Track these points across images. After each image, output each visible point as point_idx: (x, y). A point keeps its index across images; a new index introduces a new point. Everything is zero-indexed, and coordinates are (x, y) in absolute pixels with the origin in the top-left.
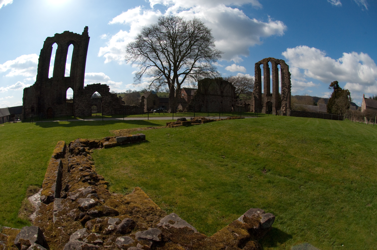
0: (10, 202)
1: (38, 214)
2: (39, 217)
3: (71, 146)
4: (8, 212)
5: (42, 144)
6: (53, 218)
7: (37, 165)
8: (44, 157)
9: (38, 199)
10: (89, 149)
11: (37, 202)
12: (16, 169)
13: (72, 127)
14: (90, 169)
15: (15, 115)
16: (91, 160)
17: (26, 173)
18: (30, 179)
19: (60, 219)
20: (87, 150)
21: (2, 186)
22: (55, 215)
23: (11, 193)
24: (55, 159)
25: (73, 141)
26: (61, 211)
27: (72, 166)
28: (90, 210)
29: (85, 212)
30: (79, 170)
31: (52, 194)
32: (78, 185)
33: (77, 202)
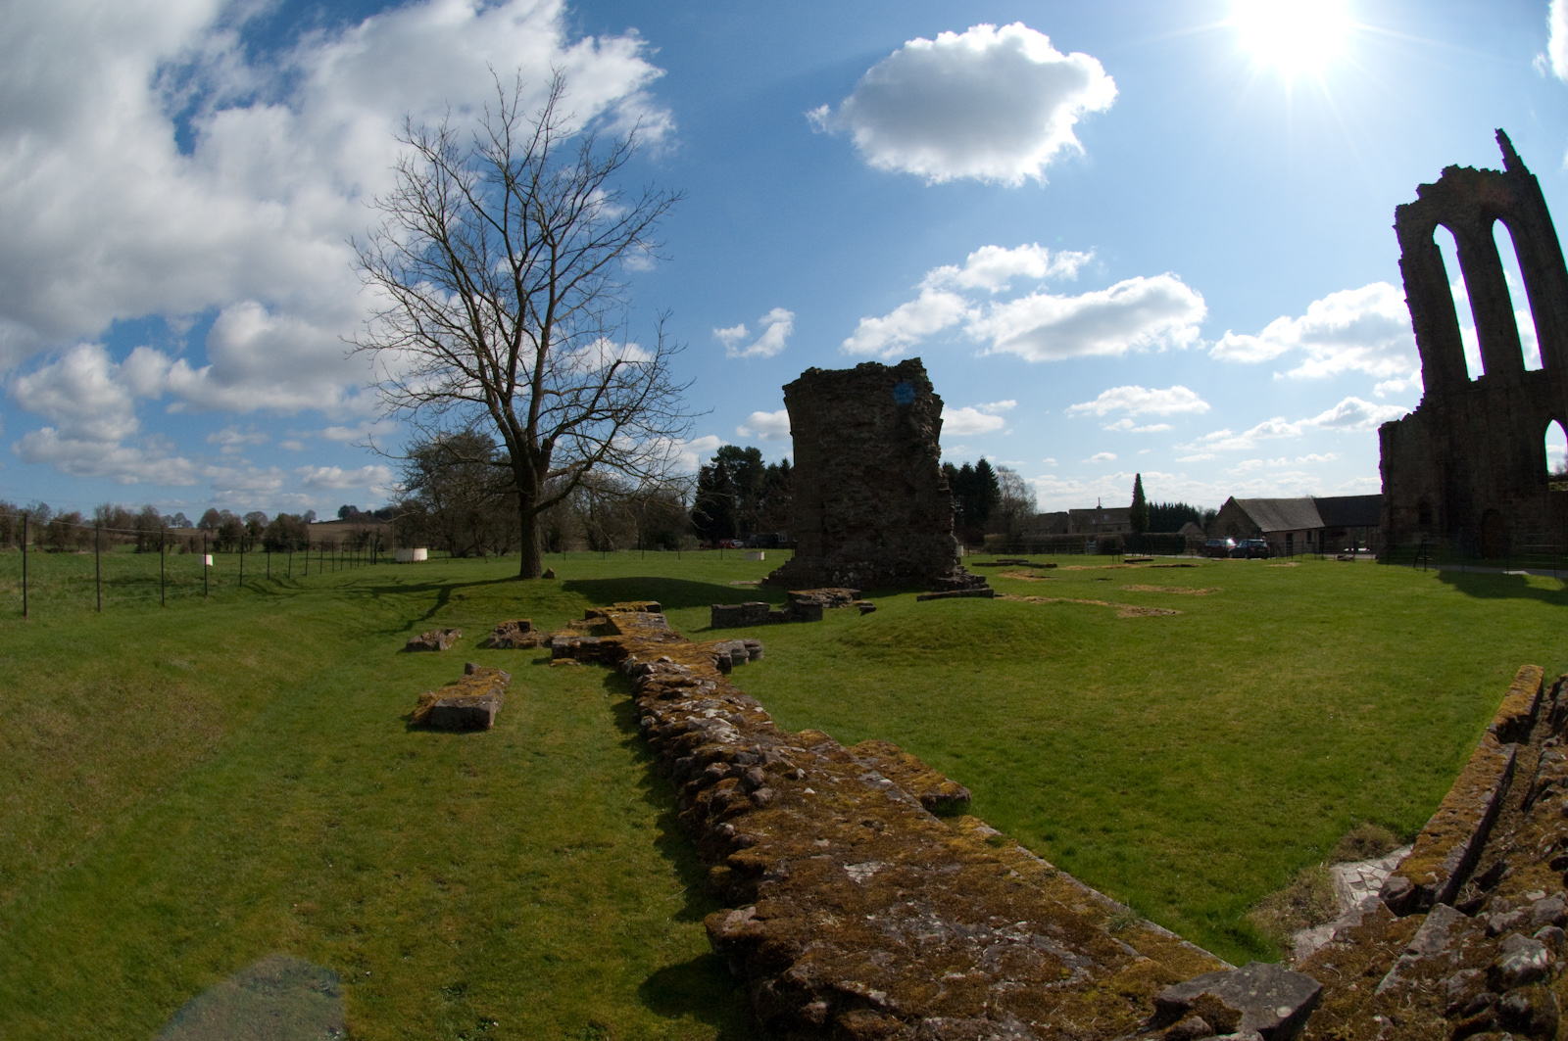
0: (1244, 855)
2: (1337, 950)
3: (1562, 696)
4: (1212, 882)
5: (1461, 664)
7: (1422, 751)
8: (1459, 722)
9: (1369, 884)
11: (1361, 895)
12: (1331, 742)
15: (1348, 531)
17: (1369, 769)
18: (1377, 797)
21: (1238, 789)
22: (1401, 966)
23: (1267, 823)
24: (1497, 743)
26: (1430, 957)
27: (1548, 783)
28: (1513, 994)
29: (1495, 994)
30: (1559, 809)
31: (1434, 882)
32: (1534, 876)
33: (1500, 943)
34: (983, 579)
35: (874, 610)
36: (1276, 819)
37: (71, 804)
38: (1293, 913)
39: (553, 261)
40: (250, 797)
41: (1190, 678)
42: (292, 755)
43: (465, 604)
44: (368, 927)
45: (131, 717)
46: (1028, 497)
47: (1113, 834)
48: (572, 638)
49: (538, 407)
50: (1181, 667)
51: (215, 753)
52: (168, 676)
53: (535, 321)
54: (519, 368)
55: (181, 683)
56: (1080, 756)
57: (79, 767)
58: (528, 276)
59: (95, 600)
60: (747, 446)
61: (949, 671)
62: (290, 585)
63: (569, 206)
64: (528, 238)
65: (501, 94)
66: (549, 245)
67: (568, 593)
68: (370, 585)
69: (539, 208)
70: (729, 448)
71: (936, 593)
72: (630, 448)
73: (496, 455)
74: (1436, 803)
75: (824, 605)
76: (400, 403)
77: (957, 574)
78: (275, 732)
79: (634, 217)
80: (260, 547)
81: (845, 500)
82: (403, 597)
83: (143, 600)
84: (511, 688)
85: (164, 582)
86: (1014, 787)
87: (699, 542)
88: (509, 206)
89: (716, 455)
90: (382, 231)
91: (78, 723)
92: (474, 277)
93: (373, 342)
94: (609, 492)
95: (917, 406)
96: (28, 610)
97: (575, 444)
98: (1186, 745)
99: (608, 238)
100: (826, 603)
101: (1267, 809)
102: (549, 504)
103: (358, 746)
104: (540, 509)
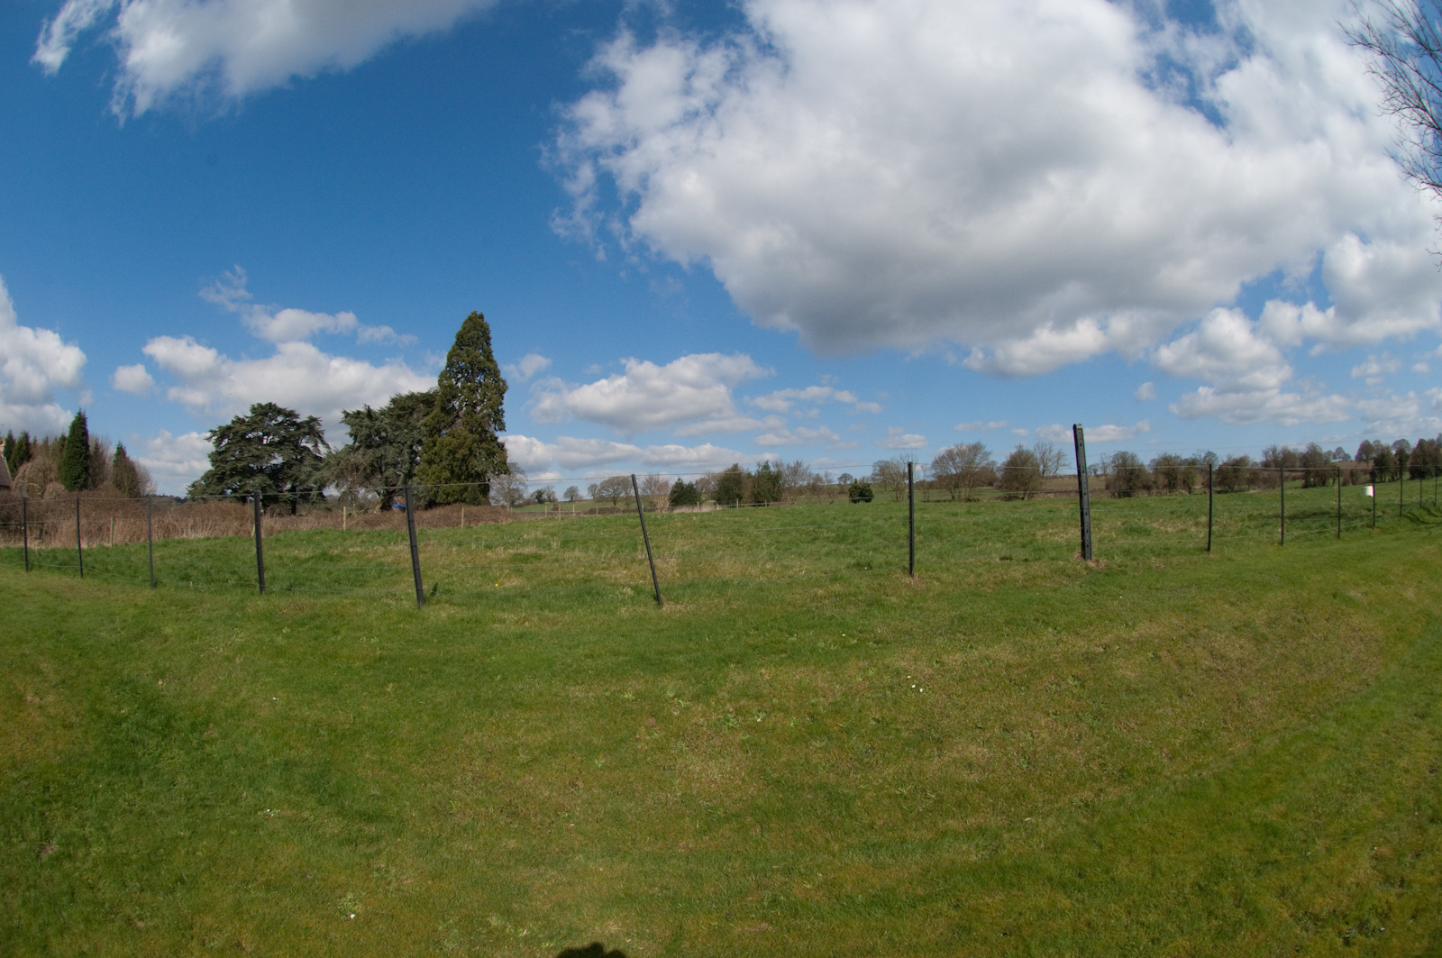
37: (1225, 722)
40: (1384, 732)
42: (1425, 693)
51: (1368, 685)
52: (1343, 607)
55: (1353, 614)
57: (1243, 689)
59: (1280, 535)
78: (1417, 667)
80: (1408, 475)
83: (1320, 533)
85: (1340, 515)
91: (1255, 649)
96: (1211, 548)
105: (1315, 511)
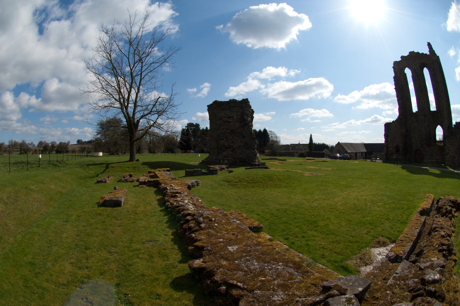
0: (344, 245)
1: (374, 269)
2: (374, 272)
3: (440, 203)
4: (335, 252)
5: (408, 193)
6: (389, 279)
7: (397, 217)
8: (408, 209)
9: (382, 254)
10: (455, 212)
11: (380, 257)
12: (369, 213)
13: (442, 179)
14: (450, 238)
15: (374, 153)
16: (454, 227)
17: (381, 221)
18: (384, 229)
19: (396, 284)
20: (453, 212)
21: (342, 226)
22: (394, 277)
23: (351, 236)
24: (420, 216)
25: (442, 197)
26: (402, 275)
27: (436, 228)
28: (429, 287)
29: (424, 286)
30: (440, 235)
31: (402, 254)
32: (433, 253)
33: (424, 272)
34: (265, 163)
35: (233, 172)
36: (353, 235)
37: (4, 232)
38: (360, 262)
39: (142, 67)
40: (54, 228)
41: (327, 194)
42: (65, 215)
43: (113, 169)
44: (90, 267)
45: (20, 204)
46: (278, 140)
47: (305, 238)
48: (145, 179)
49: (136, 110)
50: (324, 190)
51: (43, 215)
52: (30, 192)
53: (136, 85)
54: (130, 99)
55: (33, 194)
56: (294, 215)
57: (6, 221)
58: (134, 71)
59: (9, 169)
60: (196, 123)
61: (255, 190)
62: (63, 163)
63: (147, 51)
64: (135, 60)
65: (130, 17)
66: (141, 62)
67: (143, 166)
68: (86, 163)
69: (139, 51)
70: (190, 123)
71: (251, 167)
72: (162, 123)
73: (123, 124)
74: (402, 232)
75: (218, 170)
76: (96, 109)
77: (257, 162)
78: (60, 208)
79: (166, 55)
80: (55, 152)
81: (224, 139)
82: (95, 167)
83: (22, 168)
84: (127, 194)
85: (28, 163)
86: (275, 224)
87: (181, 151)
88: (130, 50)
89: (186, 125)
90: (93, 57)
91: (5, 207)
92: (119, 71)
93: (89, 90)
94: (155, 136)
95: (247, 112)
97: (146, 122)
98: (326, 213)
99: (158, 61)
100: (219, 169)
101: (351, 232)
102: (138, 139)
103: (84, 212)
104: (136, 140)
105: (21, 162)
